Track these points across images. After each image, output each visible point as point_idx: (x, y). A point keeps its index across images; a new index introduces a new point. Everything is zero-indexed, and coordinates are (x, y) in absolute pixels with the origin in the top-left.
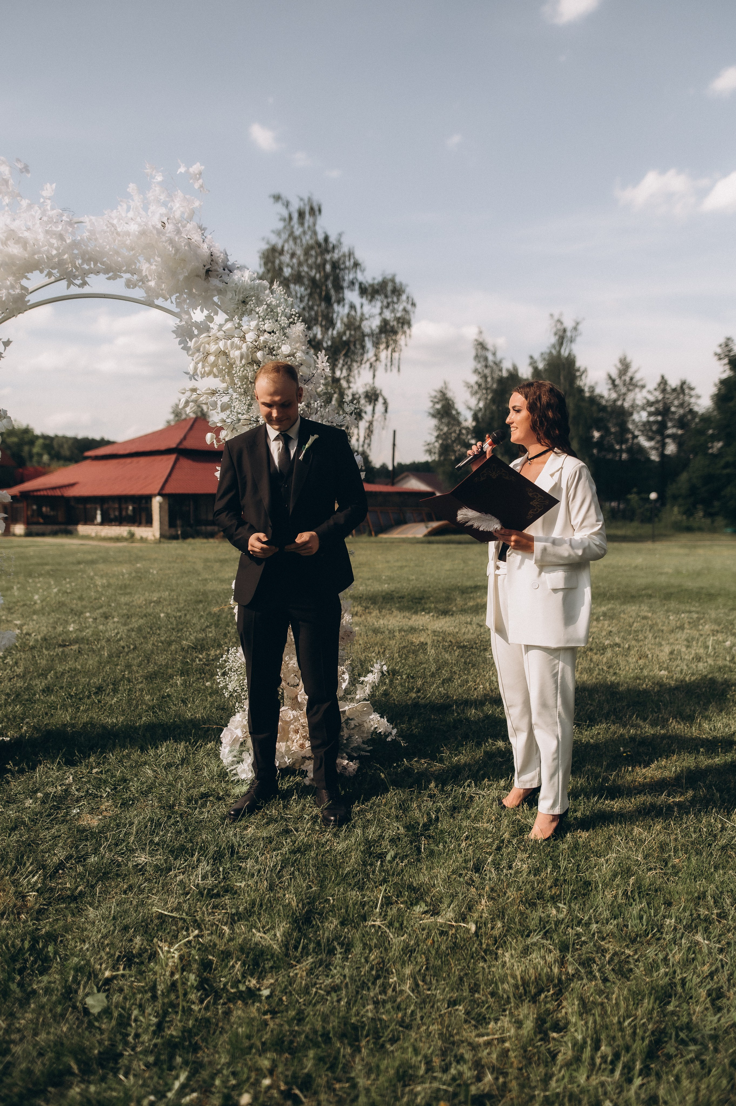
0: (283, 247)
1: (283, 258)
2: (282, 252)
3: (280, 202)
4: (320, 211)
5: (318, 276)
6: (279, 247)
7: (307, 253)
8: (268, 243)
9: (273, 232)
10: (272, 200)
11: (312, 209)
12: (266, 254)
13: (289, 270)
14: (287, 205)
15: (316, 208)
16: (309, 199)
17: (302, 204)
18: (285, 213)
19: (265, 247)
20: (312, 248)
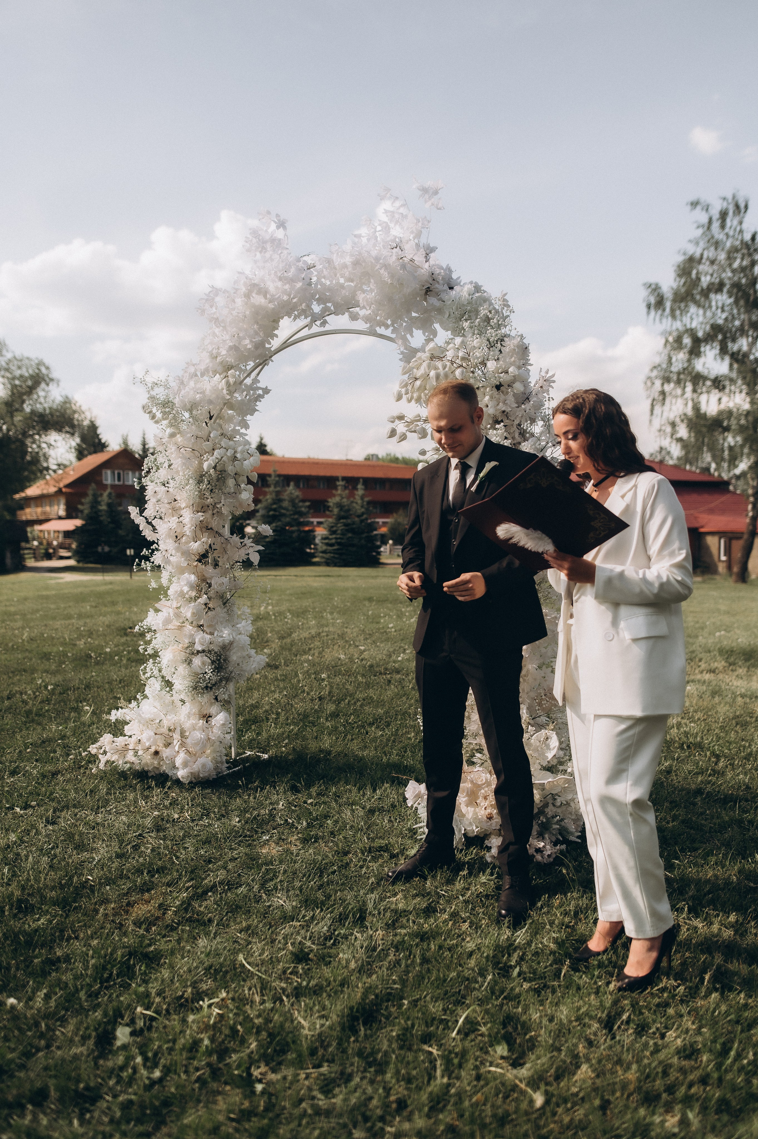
0: (702, 255)
1: (701, 267)
2: (700, 261)
3: (699, 208)
4: (746, 207)
5: (744, 281)
6: (698, 255)
7: (730, 258)
8: (685, 254)
9: (690, 241)
10: (689, 207)
11: (737, 206)
12: (682, 266)
13: (708, 278)
14: (707, 208)
15: (742, 205)
16: (734, 197)
17: (725, 204)
18: (704, 218)
19: (680, 258)
20: (736, 250)
